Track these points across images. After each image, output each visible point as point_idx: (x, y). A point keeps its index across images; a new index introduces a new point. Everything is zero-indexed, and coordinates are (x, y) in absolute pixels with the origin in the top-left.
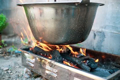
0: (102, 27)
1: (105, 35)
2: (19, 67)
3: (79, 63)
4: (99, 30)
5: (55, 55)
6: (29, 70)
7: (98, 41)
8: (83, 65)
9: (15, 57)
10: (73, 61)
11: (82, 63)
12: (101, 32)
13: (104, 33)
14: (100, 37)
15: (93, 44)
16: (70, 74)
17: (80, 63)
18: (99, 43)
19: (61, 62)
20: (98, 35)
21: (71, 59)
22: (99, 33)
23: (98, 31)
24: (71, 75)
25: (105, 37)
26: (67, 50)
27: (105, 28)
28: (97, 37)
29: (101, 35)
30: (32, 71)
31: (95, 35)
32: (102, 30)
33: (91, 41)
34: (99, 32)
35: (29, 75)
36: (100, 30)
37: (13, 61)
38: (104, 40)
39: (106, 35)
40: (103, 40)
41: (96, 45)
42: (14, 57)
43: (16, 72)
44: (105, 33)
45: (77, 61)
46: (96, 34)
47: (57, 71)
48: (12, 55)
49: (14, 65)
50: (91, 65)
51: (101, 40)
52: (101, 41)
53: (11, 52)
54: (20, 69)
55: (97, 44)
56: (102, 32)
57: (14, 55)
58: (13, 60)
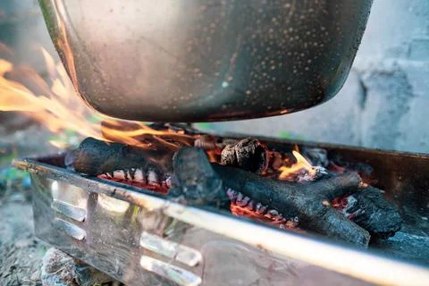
0: (397, 53)
1: (410, 87)
2: (30, 246)
3: (310, 212)
4: (382, 64)
5: (184, 175)
6: (65, 259)
7: (379, 115)
8: (333, 219)
9: (23, 204)
10: (278, 201)
11: (325, 210)
12: (390, 75)
13: (405, 77)
14: (389, 98)
15: (354, 129)
16: (267, 266)
17: (314, 209)
18: (384, 122)
19: (217, 209)
20: (380, 88)
21: (268, 193)
22: (381, 81)
23: (380, 69)
24: (270, 270)
25: (412, 95)
26: (247, 148)
27: (409, 54)
28: (375, 99)
29: (391, 86)
30: (80, 264)
31: (364, 90)
32: (395, 64)
33: (350, 118)
34: (382, 73)
35: (66, 279)
36: (388, 65)
37: (10, 220)
38: (408, 108)
39: (414, 84)
40: (404, 109)
41: (372, 133)
42: (17, 202)
43: (14, 268)
44: (409, 76)
45: (300, 200)
46: (368, 84)
47: (199, 257)
48: (11, 194)
49: (9, 238)
50: (367, 219)
51: (395, 107)
52: (392, 112)
53: (5, 182)
54: (31, 256)
55: (373, 128)
56: (397, 74)
57: (19, 196)
58: (9, 216)
